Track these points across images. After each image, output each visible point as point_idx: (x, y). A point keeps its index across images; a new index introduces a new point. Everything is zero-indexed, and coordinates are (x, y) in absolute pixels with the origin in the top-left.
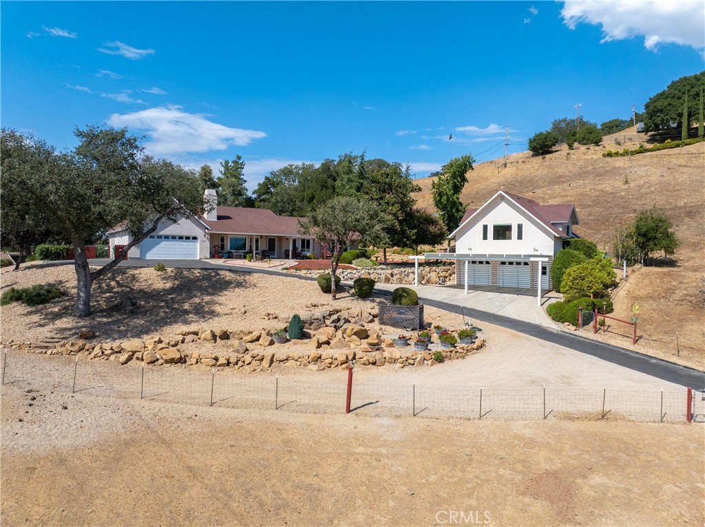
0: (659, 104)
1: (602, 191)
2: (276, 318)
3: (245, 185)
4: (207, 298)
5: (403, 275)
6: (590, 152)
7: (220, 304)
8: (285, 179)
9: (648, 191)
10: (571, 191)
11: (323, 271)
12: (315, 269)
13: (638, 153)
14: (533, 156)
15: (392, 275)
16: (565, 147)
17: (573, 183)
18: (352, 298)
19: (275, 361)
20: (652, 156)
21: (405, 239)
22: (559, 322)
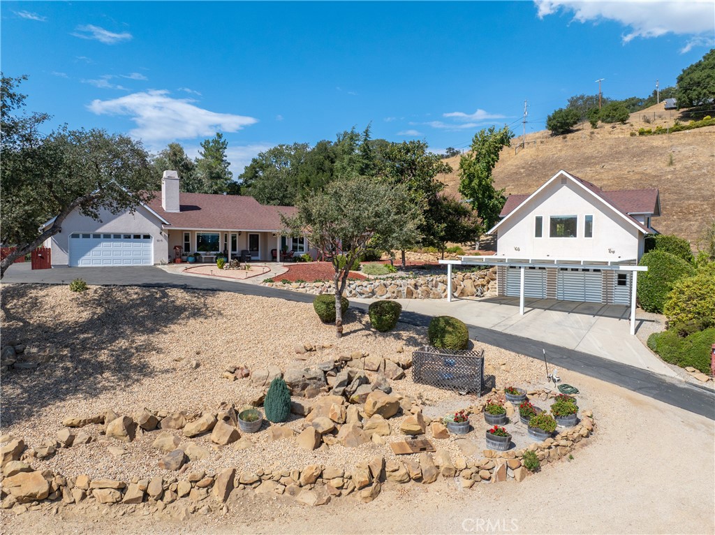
0: (696, 76)
1: (643, 173)
2: (247, 375)
3: (230, 169)
4: (140, 339)
5: (430, 286)
6: (617, 130)
7: (159, 351)
8: (276, 162)
9: (699, 173)
10: (605, 174)
11: (321, 283)
12: (310, 280)
13: (675, 131)
14: (552, 135)
15: (416, 286)
16: (587, 125)
17: (606, 164)
18: (367, 332)
19: (236, 484)
20: (694, 134)
21: (432, 237)
22: (675, 364)
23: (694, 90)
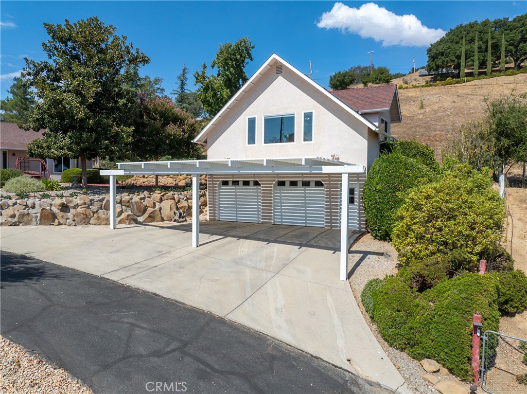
9: (444, 114)
13: (426, 87)
22: (402, 350)
23: (440, 58)
